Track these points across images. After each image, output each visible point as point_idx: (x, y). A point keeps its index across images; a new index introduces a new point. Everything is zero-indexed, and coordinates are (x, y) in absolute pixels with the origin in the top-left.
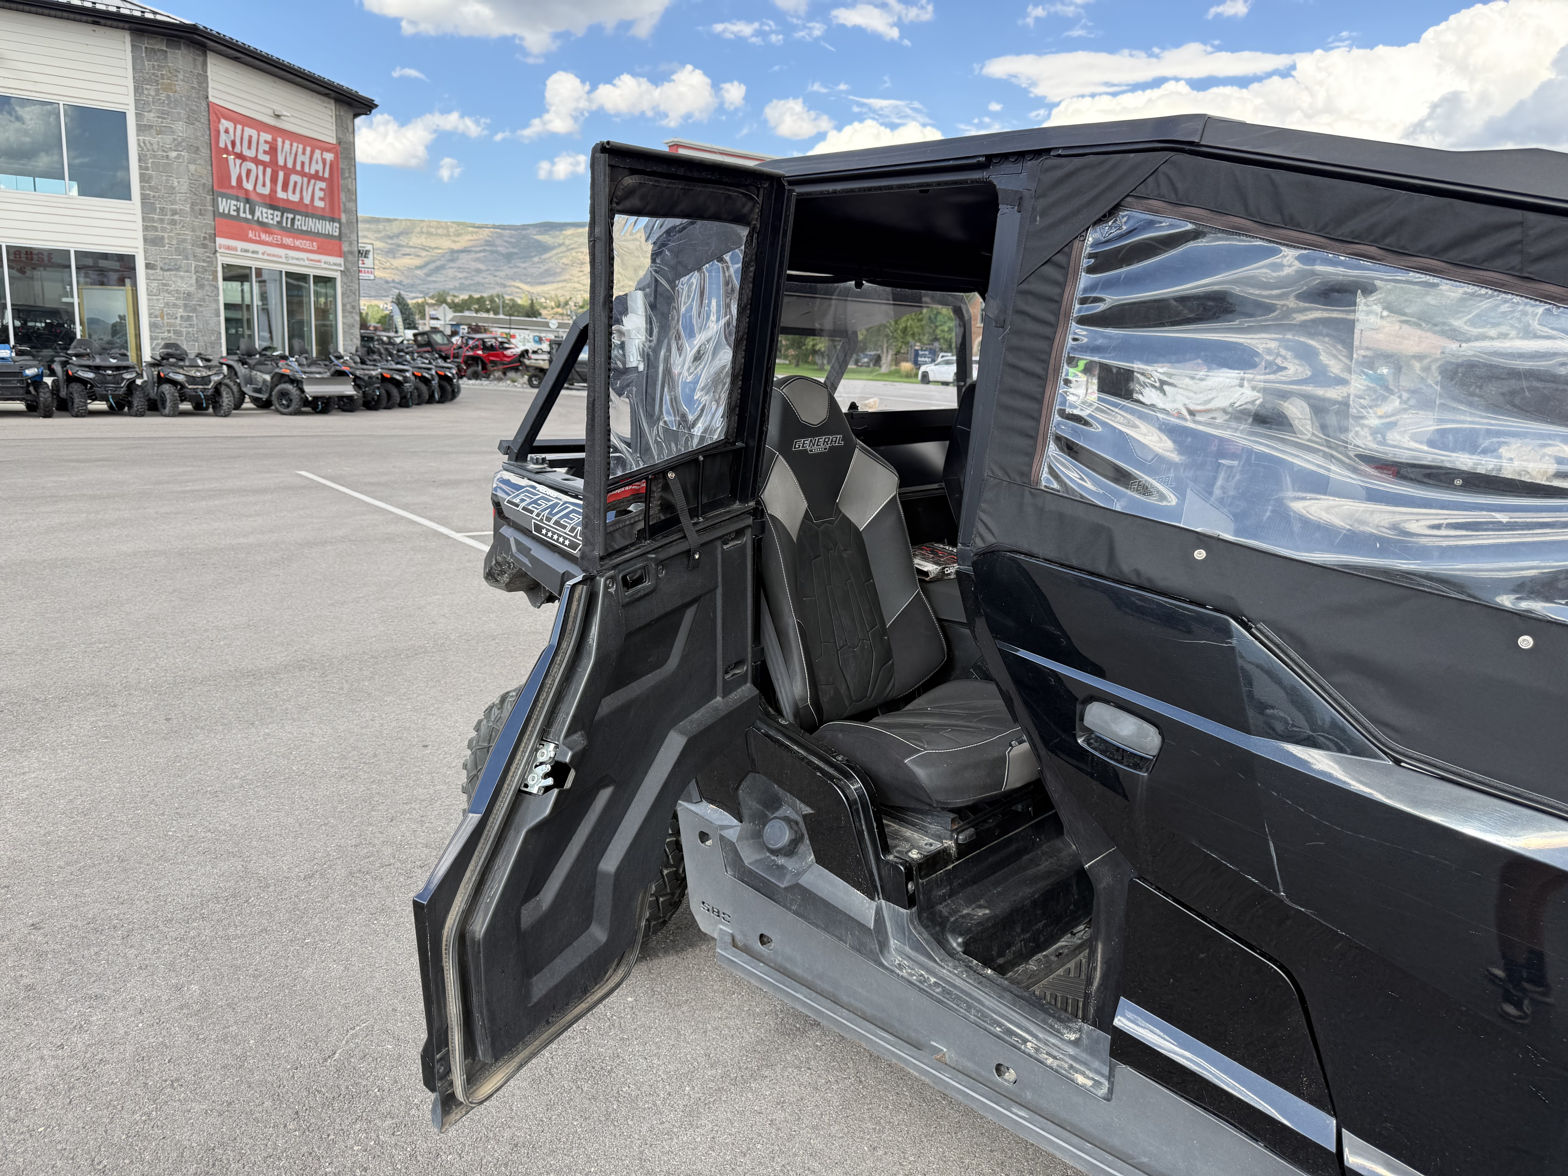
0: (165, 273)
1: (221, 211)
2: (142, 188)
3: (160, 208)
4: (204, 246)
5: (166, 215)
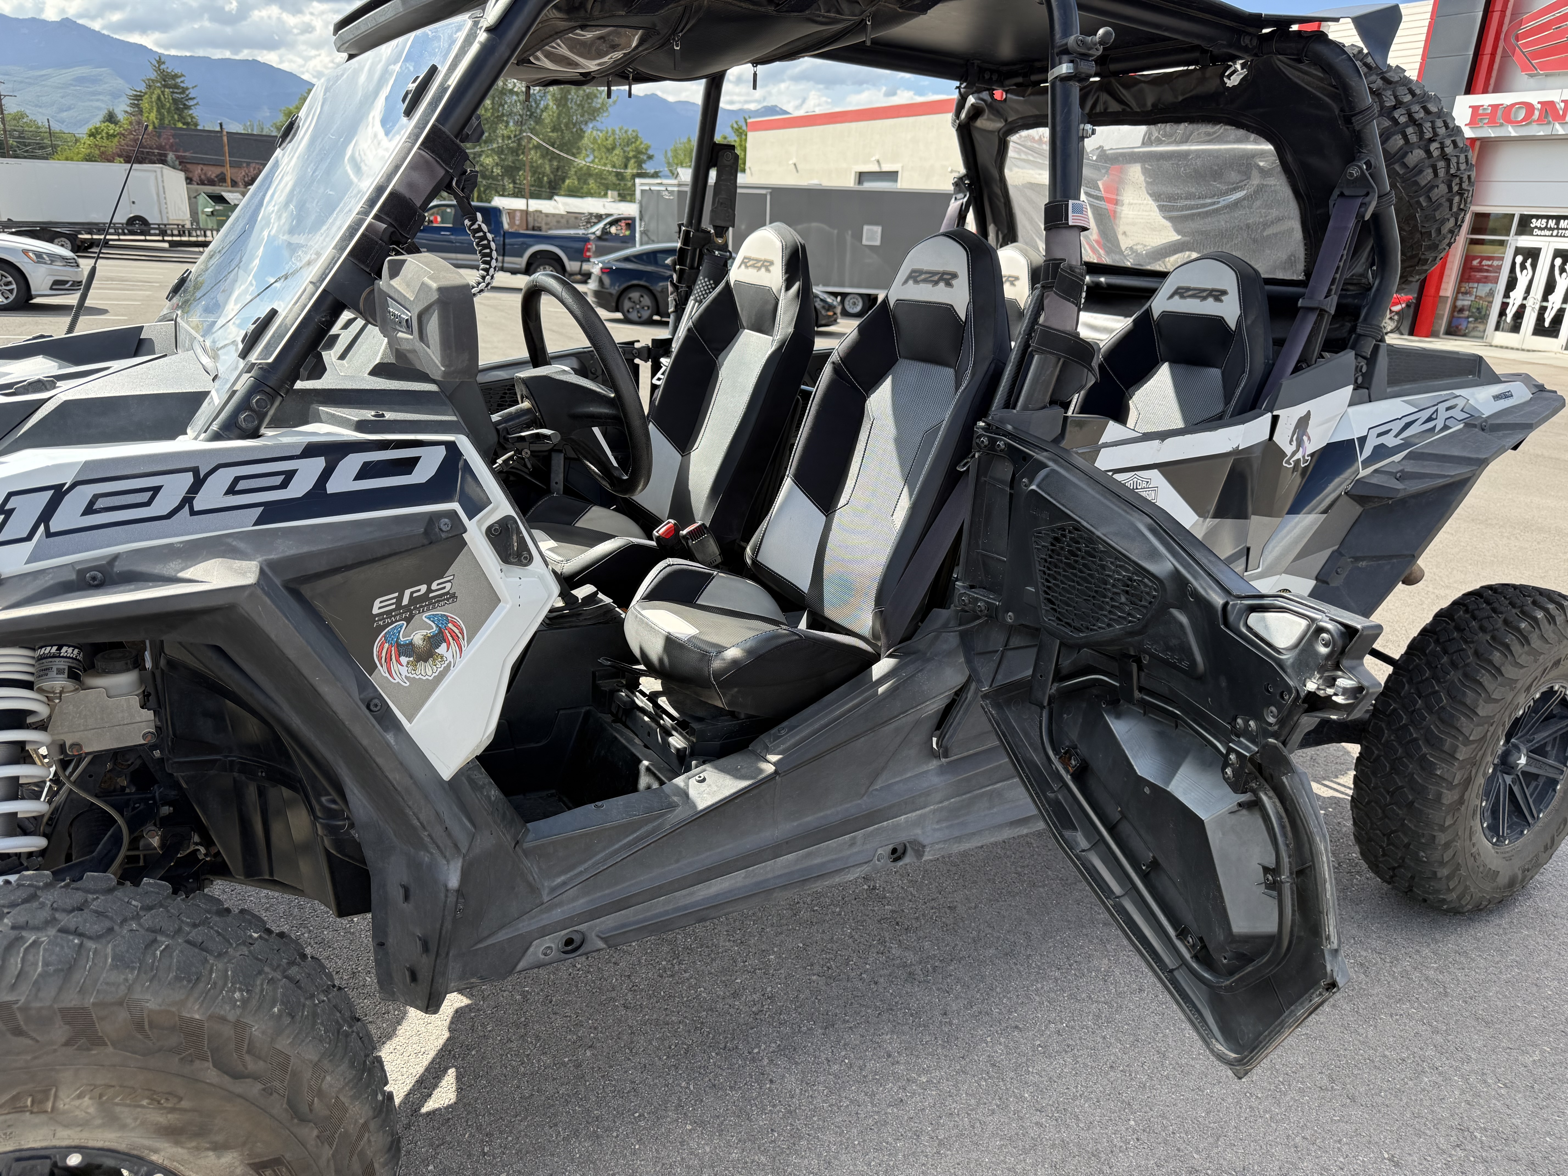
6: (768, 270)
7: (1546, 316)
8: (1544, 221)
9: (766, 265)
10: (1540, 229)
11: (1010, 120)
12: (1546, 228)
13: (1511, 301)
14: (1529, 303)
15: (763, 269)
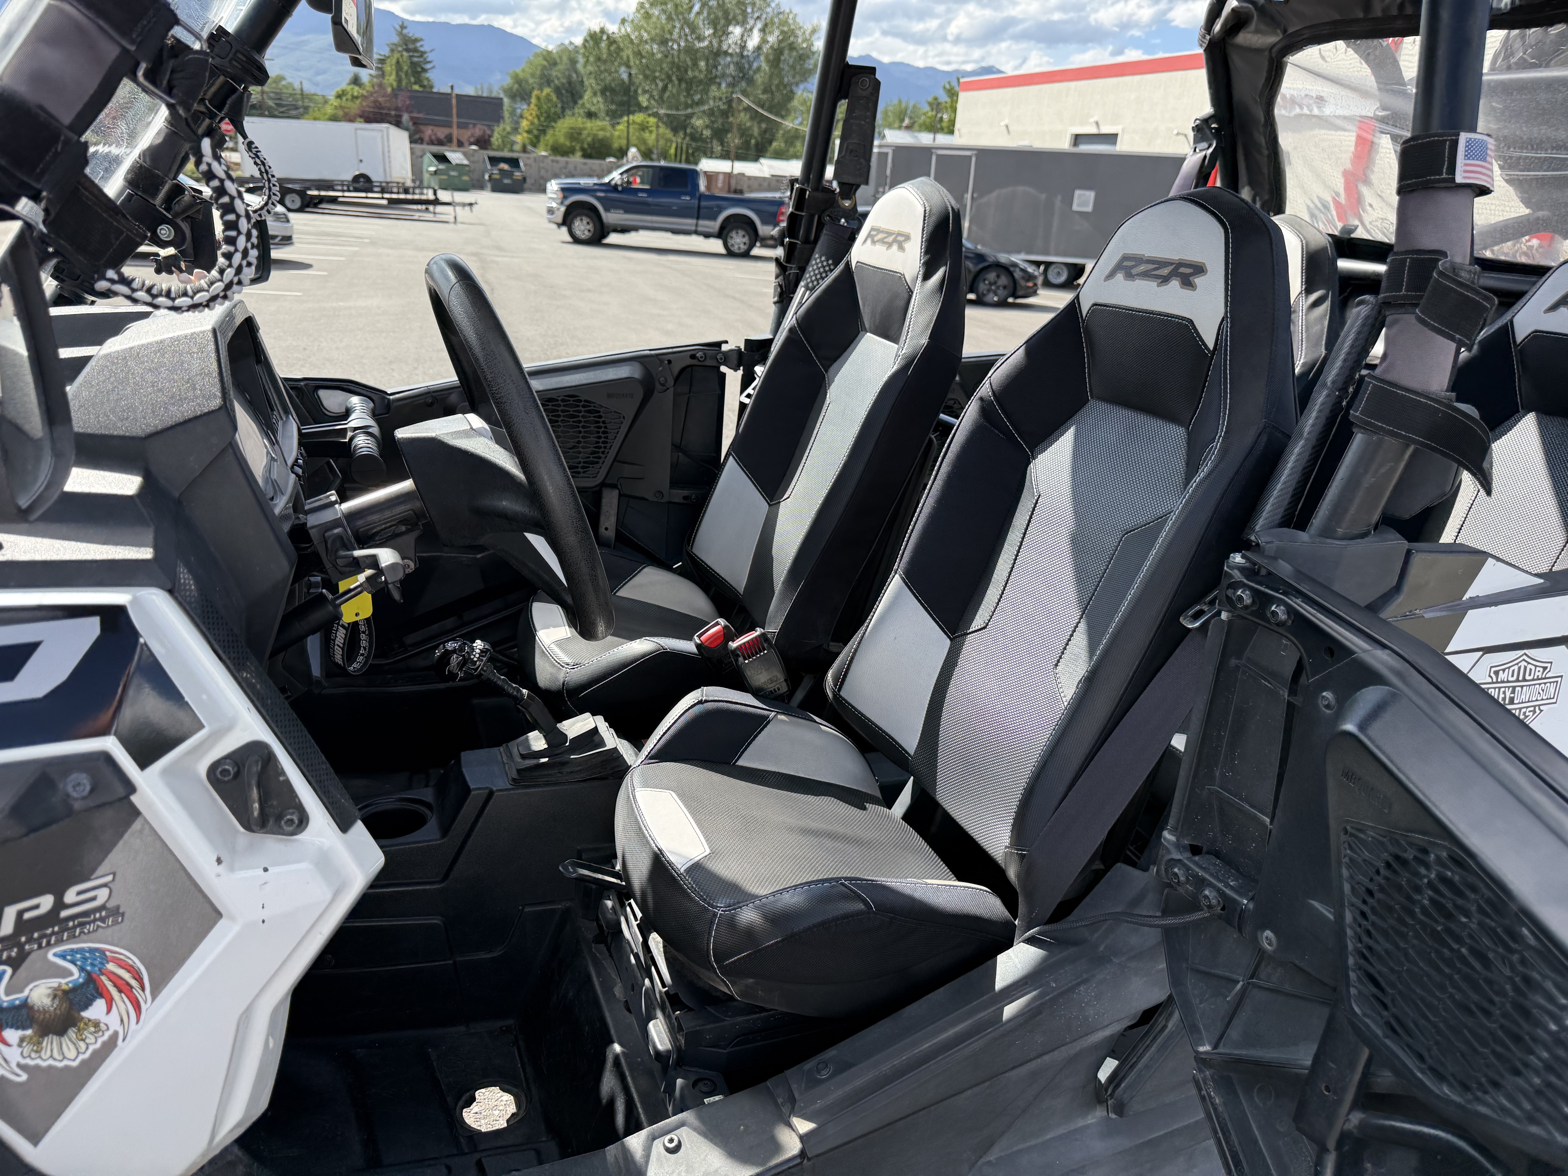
6: (901, 248)
9: (899, 240)
11: (1291, 30)
15: (895, 247)
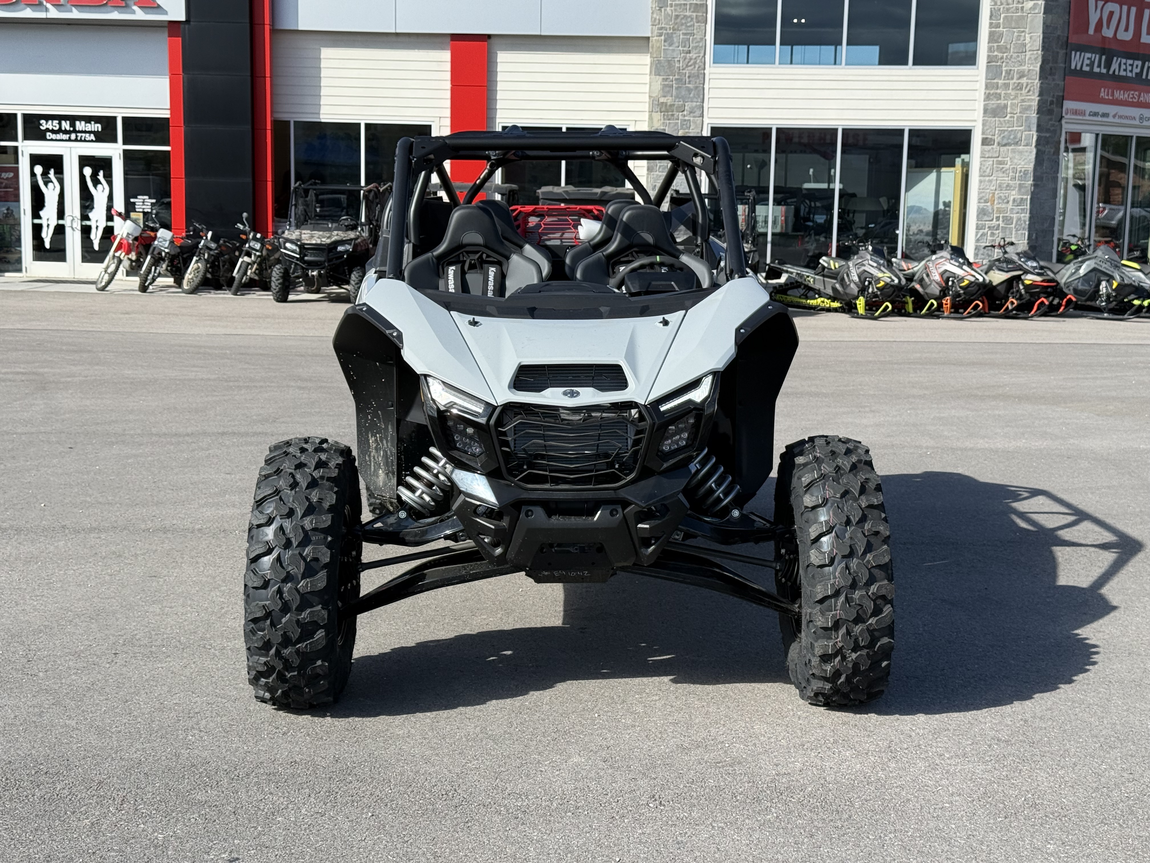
0: (1002, 149)
1: (1073, 67)
2: (990, 49)
3: (1006, 71)
4: (1050, 112)
5: (1012, 79)
7: (92, 236)
8: (56, 122)
10: (53, 132)
12: (60, 131)
13: (44, 222)
14: (67, 222)
